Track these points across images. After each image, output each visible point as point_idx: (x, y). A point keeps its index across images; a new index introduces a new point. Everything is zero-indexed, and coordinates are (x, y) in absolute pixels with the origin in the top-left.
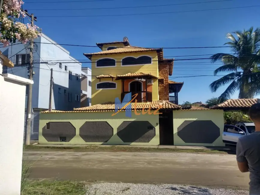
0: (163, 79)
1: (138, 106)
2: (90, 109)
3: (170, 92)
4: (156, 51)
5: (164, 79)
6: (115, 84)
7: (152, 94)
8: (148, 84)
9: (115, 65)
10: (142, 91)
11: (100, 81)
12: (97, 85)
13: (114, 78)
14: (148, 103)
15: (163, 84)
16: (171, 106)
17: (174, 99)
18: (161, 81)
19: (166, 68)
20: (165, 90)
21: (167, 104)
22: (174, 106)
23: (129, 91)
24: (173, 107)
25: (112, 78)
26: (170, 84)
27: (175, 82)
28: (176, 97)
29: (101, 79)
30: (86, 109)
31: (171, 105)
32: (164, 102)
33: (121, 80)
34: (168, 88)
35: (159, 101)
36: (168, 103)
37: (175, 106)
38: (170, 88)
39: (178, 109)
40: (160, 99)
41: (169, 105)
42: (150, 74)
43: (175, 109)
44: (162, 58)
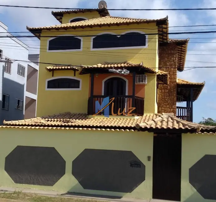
0: (166, 75)
1: (116, 122)
2: (30, 124)
3: (179, 100)
4: (155, 24)
5: (169, 76)
6: (79, 81)
7: (143, 101)
8: (138, 83)
9: (80, 49)
10: (127, 94)
11: (53, 76)
12: (48, 82)
13: (77, 70)
14: (136, 117)
15: (167, 84)
16: (179, 125)
17: (185, 113)
18: (161, 79)
19: (173, 57)
20: (169, 96)
21: (170, 119)
22: (184, 125)
23: (103, 94)
24: (181, 126)
25: (73, 72)
26: (179, 86)
27: (187, 82)
28: (190, 109)
29: (55, 71)
30: (24, 123)
31: (178, 122)
32: (165, 116)
33: (89, 74)
34: (175, 92)
35: (156, 115)
36: (172, 119)
37: (186, 125)
38: (178, 93)
39: (193, 131)
40: (158, 112)
41: (175, 122)
42: (141, 64)
43: (186, 131)
44: (166, 38)
